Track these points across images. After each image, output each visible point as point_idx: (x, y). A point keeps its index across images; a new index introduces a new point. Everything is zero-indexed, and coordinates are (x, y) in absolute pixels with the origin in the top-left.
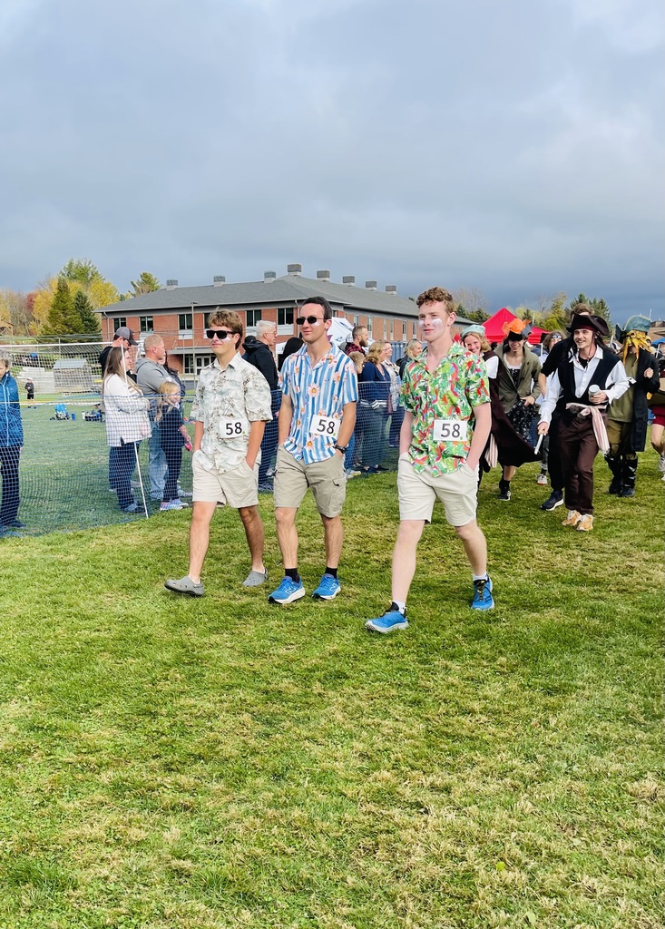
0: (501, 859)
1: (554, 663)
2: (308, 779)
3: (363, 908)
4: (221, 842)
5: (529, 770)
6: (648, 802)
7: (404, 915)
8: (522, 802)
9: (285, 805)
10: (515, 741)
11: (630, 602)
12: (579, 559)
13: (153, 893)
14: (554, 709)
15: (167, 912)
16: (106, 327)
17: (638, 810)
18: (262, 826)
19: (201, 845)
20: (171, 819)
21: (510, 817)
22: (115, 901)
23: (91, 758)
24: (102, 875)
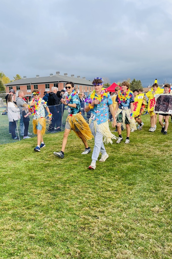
0: (119, 230)
1: (131, 177)
2: (66, 210)
3: (82, 245)
4: (43, 229)
5: (125, 206)
6: (157, 213)
7: (93, 246)
8: (124, 215)
9: (60, 218)
10: (121, 198)
11: (150, 160)
12: (136, 149)
13: (24, 243)
14: (131, 189)
15: (28, 248)
16: (7, 89)
17: (154, 215)
18: (54, 224)
19: (37, 230)
20: (29, 223)
21: (120, 218)
22: (14, 246)
23: (6, 207)
24: (10, 239)
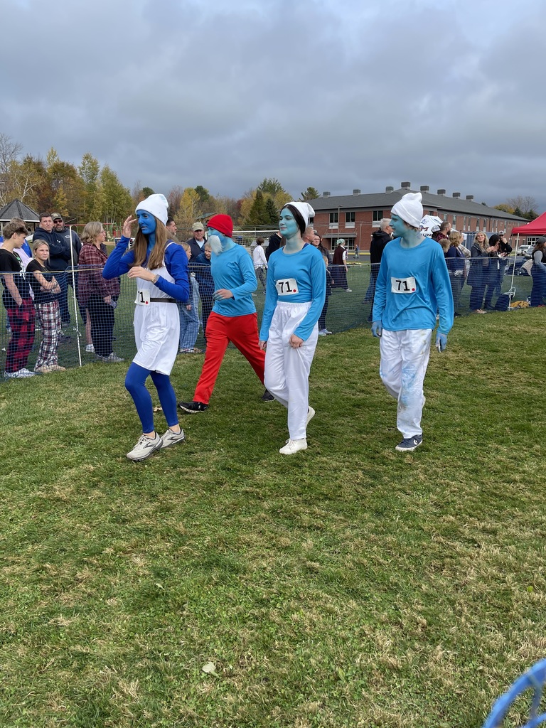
0: (531, 584)
2: (399, 516)
3: (432, 608)
4: (339, 553)
7: (460, 616)
9: (382, 533)
13: (293, 582)
18: (366, 545)
19: (325, 554)
20: (308, 534)
21: (538, 555)
22: (269, 583)
24: (262, 567)
